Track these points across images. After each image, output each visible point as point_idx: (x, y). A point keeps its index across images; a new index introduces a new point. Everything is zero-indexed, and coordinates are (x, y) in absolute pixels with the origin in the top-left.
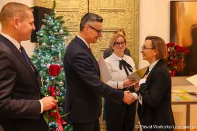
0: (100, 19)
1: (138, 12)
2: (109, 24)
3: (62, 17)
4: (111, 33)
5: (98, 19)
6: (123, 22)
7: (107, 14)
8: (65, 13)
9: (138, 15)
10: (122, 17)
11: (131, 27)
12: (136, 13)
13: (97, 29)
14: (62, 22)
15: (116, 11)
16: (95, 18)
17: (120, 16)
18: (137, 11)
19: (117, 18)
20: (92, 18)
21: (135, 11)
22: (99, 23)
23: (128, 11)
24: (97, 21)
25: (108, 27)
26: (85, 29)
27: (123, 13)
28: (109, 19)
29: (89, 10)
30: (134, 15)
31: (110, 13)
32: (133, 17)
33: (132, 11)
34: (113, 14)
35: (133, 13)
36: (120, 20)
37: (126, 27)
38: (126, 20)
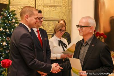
2: (50, 16)
3: (14, 11)
4: (52, 22)
6: (60, 14)
7: (49, 8)
8: (18, 7)
11: (65, 18)
12: (69, 8)
14: (15, 15)
15: (55, 7)
17: (58, 9)
18: (70, 6)
19: (56, 11)
21: (68, 6)
23: (64, 6)
25: (49, 17)
27: (60, 8)
28: (50, 12)
29: (35, 5)
30: (68, 9)
31: (51, 8)
32: (67, 11)
33: (66, 6)
34: (53, 9)
35: (67, 7)
36: (58, 12)
37: (62, 18)
38: (62, 13)
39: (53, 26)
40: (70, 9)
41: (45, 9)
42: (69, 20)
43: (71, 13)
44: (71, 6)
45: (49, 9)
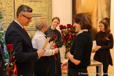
0: (30, 10)
1: (51, 3)
5: (28, 10)
6: (40, 9)
9: (51, 4)
10: (40, 5)
11: (46, 13)
12: (49, 3)
13: (28, 17)
16: (26, 9)
17: (38, 4)
19: (36, 6)
20: (24, 9)
21: (48, 1)
22: (29, 13)
23: (44, 2)
24: (28, 12)
26: (19, 17)
27: (40, 3)
30: (49, 5)
31: (31, 3)
32: (47, 6)
33: (46, 1)
34: (33, 3)
35: (48, 3)
36: (38, 7)
37: (43, 13)
38: (43, 8)
39: (34, 21)
40: (50, 5)
41: (24, 3)
42: (50, 16)
43: (52, 8)
44: (51, 2)
45: (29, 4)
